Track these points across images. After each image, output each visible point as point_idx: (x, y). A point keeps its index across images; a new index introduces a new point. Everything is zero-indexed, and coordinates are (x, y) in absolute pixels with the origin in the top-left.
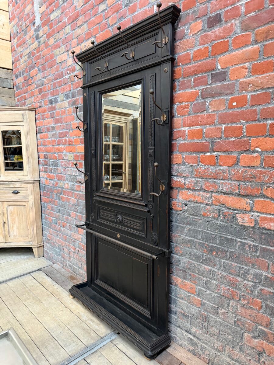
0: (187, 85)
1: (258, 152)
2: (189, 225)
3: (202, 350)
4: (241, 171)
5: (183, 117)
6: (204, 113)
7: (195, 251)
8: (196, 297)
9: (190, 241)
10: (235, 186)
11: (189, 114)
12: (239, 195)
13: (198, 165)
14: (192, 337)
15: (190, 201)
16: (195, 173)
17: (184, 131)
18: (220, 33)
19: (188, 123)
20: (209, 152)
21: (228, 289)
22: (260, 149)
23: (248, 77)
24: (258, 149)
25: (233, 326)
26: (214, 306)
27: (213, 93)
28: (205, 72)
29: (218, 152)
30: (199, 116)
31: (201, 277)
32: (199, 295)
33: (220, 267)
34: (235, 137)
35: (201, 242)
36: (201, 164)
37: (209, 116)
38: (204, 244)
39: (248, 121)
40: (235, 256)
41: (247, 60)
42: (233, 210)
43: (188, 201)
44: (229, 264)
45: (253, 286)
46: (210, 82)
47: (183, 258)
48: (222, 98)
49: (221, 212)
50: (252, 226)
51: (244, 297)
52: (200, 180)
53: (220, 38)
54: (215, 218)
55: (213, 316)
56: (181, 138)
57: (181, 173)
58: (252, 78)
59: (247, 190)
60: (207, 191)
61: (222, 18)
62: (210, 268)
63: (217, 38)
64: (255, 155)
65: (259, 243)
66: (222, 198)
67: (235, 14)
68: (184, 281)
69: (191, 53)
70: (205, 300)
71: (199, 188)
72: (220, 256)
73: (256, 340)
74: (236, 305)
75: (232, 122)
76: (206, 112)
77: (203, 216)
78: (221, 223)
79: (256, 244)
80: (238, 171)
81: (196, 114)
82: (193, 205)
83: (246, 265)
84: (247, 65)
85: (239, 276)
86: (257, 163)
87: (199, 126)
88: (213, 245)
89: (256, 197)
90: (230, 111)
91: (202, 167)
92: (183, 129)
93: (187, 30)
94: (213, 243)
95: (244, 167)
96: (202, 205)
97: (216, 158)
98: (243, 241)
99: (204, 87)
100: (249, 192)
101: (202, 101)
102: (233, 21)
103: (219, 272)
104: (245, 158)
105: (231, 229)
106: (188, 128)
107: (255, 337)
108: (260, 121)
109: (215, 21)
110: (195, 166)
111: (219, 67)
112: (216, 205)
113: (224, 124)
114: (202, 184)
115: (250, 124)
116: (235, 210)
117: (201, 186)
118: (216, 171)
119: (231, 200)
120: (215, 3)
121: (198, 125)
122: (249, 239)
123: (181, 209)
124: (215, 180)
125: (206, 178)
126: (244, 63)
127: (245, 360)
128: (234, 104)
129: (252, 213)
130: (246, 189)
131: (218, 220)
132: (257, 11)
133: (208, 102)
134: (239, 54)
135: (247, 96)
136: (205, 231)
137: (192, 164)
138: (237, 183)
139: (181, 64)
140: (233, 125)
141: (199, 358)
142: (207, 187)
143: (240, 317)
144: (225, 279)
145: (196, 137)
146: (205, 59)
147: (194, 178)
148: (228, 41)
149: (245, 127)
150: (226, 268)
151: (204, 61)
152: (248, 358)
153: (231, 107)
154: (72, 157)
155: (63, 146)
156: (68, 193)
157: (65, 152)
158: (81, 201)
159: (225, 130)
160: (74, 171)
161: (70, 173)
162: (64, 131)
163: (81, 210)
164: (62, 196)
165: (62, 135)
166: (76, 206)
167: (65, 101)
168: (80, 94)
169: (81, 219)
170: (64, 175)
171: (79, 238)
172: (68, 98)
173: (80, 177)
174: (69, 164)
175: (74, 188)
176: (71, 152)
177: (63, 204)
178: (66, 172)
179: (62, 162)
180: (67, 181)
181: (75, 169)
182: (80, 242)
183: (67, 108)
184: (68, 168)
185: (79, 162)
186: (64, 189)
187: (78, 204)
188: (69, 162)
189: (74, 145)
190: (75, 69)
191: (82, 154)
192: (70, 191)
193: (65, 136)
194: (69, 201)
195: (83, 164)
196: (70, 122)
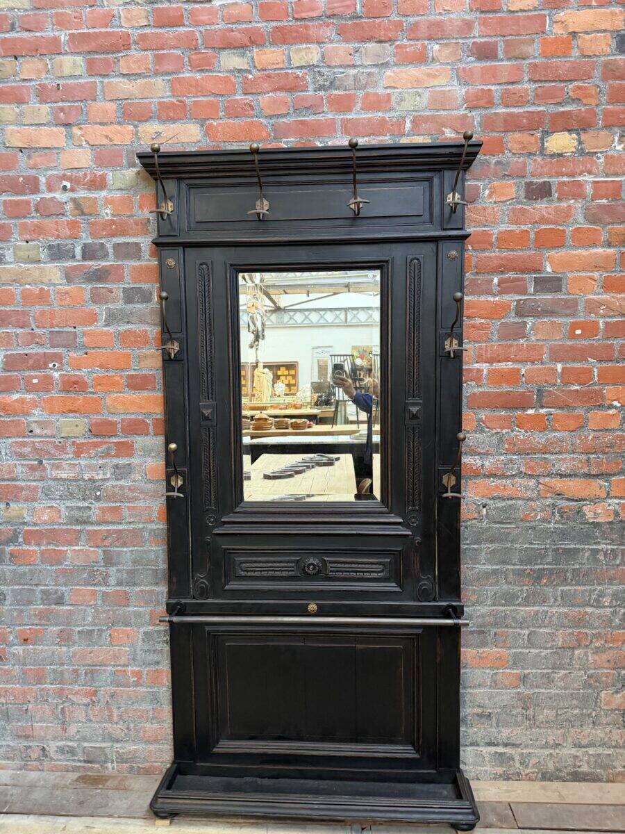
0: (484, 288)
1: (615, 407)
2: (492, 542)
3: (522, 764)
4: (590, 438)
5: (477, 345)
6: (522, 341)
7: (505, 587)
8: (509, 671)
9: (495, 572)
10: (581, 461)
11: (489, 340)
12: (589, 476)
13: (512, 431)
14: (500, 749)
15: (493, 498)
16: (506, 446)
17: (479, 371)
18: (549, 214)
19: (489, 356)
20: (532, 408)
21: (570, 634)
22: (619, 403)
23: (599, 294)
24: (616, 403)
25: (582, 691)
26: (545, 671)
27: (539, 309)
28: (523, 272)
29: (551, 408)
30: (511, 346)
31: (518, 630)
32: (515, 665)
33: (556, 600)
34: (580, 385)
35: (518, 567)
36: (517, 429)
37: (532, 348)
38: (526, 570)
39: (600, 361)
40: (581, 575)
41: (596, 267)
42: (577, 501)
43: (490, 499)
44: (572, 591)
45: (612, 613)
46: (532, 290)
47: (478, 608)
48: (556, 320)
49: (556, 509)
50: (610, 520)
51: (598, 636)
52: (515, 457)
53: (548, 222)
54: (545, 520)
55: (543, 691)
56: (473, 383)
57: (473, 447)
58: (605, 296)
59: (601, 466)
60: (529, 475)
61: (553, 193)
62: (537, 608)
63: (543, 220)
64: (612, 412)
65: (619, 545)
66: (558, 484)
67: (576, 191)
68: (481, 650)
69: (495, 232)
70: (528, 669)
71: (514, 473)
72: (555, 583)
73: (619, 696)
74: (586, 654)
75: (573, 361)
76: (526, 341)
77: (522, 520)
78: (556, 526)
79: (615, 547)
80: (586, 437)
81: (504, 343)
82: (501, 504)
83: (599, 584)
84: (596, 275)
85: (589, 605)
86: (614, 424)
87: (511, 363)
88: (541, 567)
89: (614, 475)
90: (571, 343)
91: (521, 435)
92: (477, 366)
93: (484, 190)
94: (541, 564)
95: (596, 431)
96: (519, 502)
97: (546, 418)
98: (595, 547)
99: (520, 297)
100: (604, 470)
101: (517, 320)
102: (572, 201)
103: (554, 609)
104: (596, 417)
105: (573, 533)
106: (488, 365)
107: (617, 692)
108: (618, 362)
109: (539, 192)
110: (506, 433)
111: (549, 269)
112: (546, 498)
113: (559, 362)
114: (519, 462)
115: (604, 365)
116: (581, 500)
117: (519, 468)
118: (547, 439)
119: (573, 487)
120: (542, 163)
121: (508, 361)
122: (604, 541)
123: (476, 515)
124: (543, 456)
125: (528, 454)
126: (592, 272)
127: (602, 735)
128: (578, 332)
129: (610, 501)
130: (599, 465)
131: (549, 522)
132: (610, 199)
133: (530, 323)
134: (584, 256)
135: (598, 322)
136: (527, 546)
137: (499, 430)
138: (584, 457)
139: (470, 248)
140: (576, 365)
141: (517, 780)
142: (531, 468)
143: (592, 671)
144: (566, 617)
145: (507, 382)
146: (521, 250)
147: (501, 454)
148: (564, 231)
149: (595, 370)
150: (566, 599)
151: (520, 253)
152: (607, 730)
153: (573, 336)
154: (77, 426)
155: (28, 397)
156: (52, 536)
157: (40, 413)
158: (125, 549)
159: (562, 373)
160: (89, 467)
161: (64, 476)
162: (40, 350)
163: (125, 576)
164: (17, 548)
165: (28, 362)
166: (95, 569)
167: (45, 263)
168: (128, 256)
169: (124, 600)
170: (29, 484)
171: (115, 657)
172: (60, 259)
173: (122, 483)
174: (61, 448)
175: (89, 517)
176: (75, 412)
177: (25, 574)
178: (44, 474)
179: (24, 444)
180: (50, 499)
181: (93, 462)
182: (119, 668)
183: (54, 285)
184: (56, 462)
185: (116, 440)
186: (26, 528)
187: (109, 560)
188: (60, 442)
189: (94, 393)
190: (106, 183)
191: (133, 417)
192: (65, 527)
193: (46, 366)
194: (57, 558)
195: (136, 446)
196: (75, 328)
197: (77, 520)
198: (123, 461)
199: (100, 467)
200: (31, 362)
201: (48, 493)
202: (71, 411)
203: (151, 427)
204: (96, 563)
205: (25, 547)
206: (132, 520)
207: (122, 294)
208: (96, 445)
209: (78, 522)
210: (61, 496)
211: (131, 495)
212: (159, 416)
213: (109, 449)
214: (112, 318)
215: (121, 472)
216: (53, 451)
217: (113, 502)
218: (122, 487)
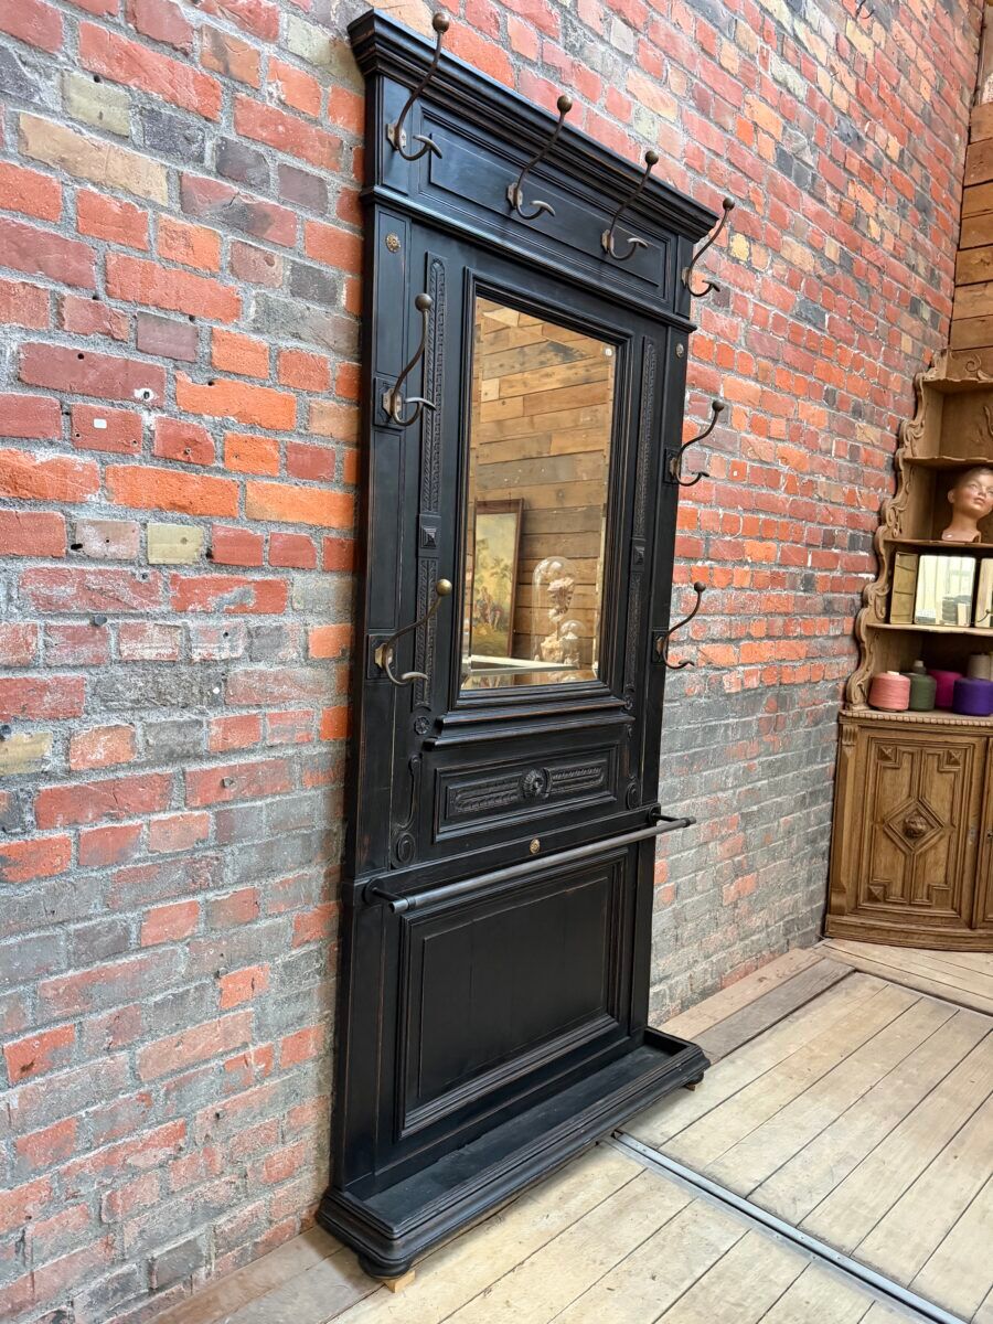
1: (748, 564)
3: (671, 998)
4: (733, 597)
8: (667, 886)
10: (726, 624)
12: (729, 640)
13: (688, 587)
16: (683, 605)
18: (727, 327)
20: (700, 560)
21: (708, 826)
22: (751, 559)
23: (748, 433)
24: (749, 559)
25: (712, 891)
26: (691, 876)
27: (714, 440)
28: (706, 390)
29: (712, 560)
32: (671, 876)
34: (731, 535)
35: (680, 755)
36: (690, 584)
37: (706, 486)
38: (684, 756)
39: (745, 510)
40: (717, 755)
41: (749, 402)
42: (720, 669)
44: (711, 775)
46: (710, 416)
48: (723, 455)
49: (707, 680)
50: (738, 690)
51: (723, 823)
53: (725, 336)
54: (699, 695)
55: (689, 900)
58: (752, 437)
59: (737, 629)
60: (695, 641)
61: (730, 303)
63: (722, 333)
64: (746, 568)
65: (740, 717)
66: (711, 651)
67: (743, 309)
70: (680, 877)
71: (686, 638)
72: (701, 768)
73: (732, 887)
74: (716, 847)
75: (729, 507)
77: (685, 696)
78: (706, 700)
79: (738, 720)
81: (690, 476)
82: (673, 678)
83: (727, 764)
84: (748, 410)
85: (720, 789)
86: (747, 582)
88: (694, 750)
89: (743, 640)
90: (730, 486)
94: (694, 747)
95: (737, 589)
97: (709, 572)
98: (727, 722)
99: (704, 422)
100: (738, 634)
101: (700, 449)
102: (740, 319)
103: (699, 802)
104: (738, 574)
105: (715, 708)
107: (732, 884)
108: (753, 513)
109: (723, 298)
110: (684, 589)
111: (722, 394)
112: (702, 668)
113: (721, 507)
114: (689, 626)
115: (746, 515)
116: (723, 669)
117: (689, 633)
118: (708, 598)
119: (719, 653)
120: (727, 264)
121: (690, 499)
122: (732, 715)
124: (704, 618)
126: (746, 406)
128: (735, 474)
129: (739, 669)
131: (702, 697)
132: (761, 328)
133: (708, 456)
134: (743, 387)
135: (746, 465)
136: (686, 727)
137: (680, 585)
138: (727, 619)
140: (731, 512)
142: (696, 632)
143: (719, 866)
144: (706, 809)
145: (688, 526)
146: (708, 363)
147: (679, 615)
148: (733, 352)
149: (741, 520)
150: (708, 786)
151: (707, 368)
153: (732, 478)
154: (184, 541)
155: (81, 460)
156: (111, 799)
157: (104, 502)
158: (259, 803)
159: (723, 520)
160: (204, 632)
161: (149, 654)
162: (116, 353)
163: (255, 858)
164: (15, 841)
165: (85, 375)
166: (197, 855)
167: (136, 147)
168: (304, 200)
169: (251, 908)
170: (61, 675)
171: (227, 1034)
172: (169, 151)
173: (261, 666)
174: (146, 590)
175: (197, 743)
176: (183, 508)
177: (36, 900)
178: (102, 650)
179: (58, 577)
180: (110, 710)
181: (212, 622)
182: (234, 1055)
183: (154, 205)
184: (132, 621)
185: (257, 577)
186: (44, 787)
187: (226, 833)
188: (144, 576)
189: (223, 472)
190: (277, 32)
191: (291, 531)
192: (141, 773)
193: (127, 394)
194: (114, 848)
195: (294, 592)
196: (192, 318)
197: (172, 752)
198: (269, 621)
199: (226, 634)
200: (92, 376)
201: (107, 697)
202: (174, 506)
203: (320, 554)
204: (203, 841)
205: (37, 835)
206: (277, 741)
207: (288, 273)
208: (221, 587)
209: (172, 757)
210: (137, 701)
211: (277, 690)
212: (333, 535)
213: (244, 594)
214: (269, 317)
215: (260, 644)
216: (127, 594)
217: (242, 707)
218: (262, 676)
